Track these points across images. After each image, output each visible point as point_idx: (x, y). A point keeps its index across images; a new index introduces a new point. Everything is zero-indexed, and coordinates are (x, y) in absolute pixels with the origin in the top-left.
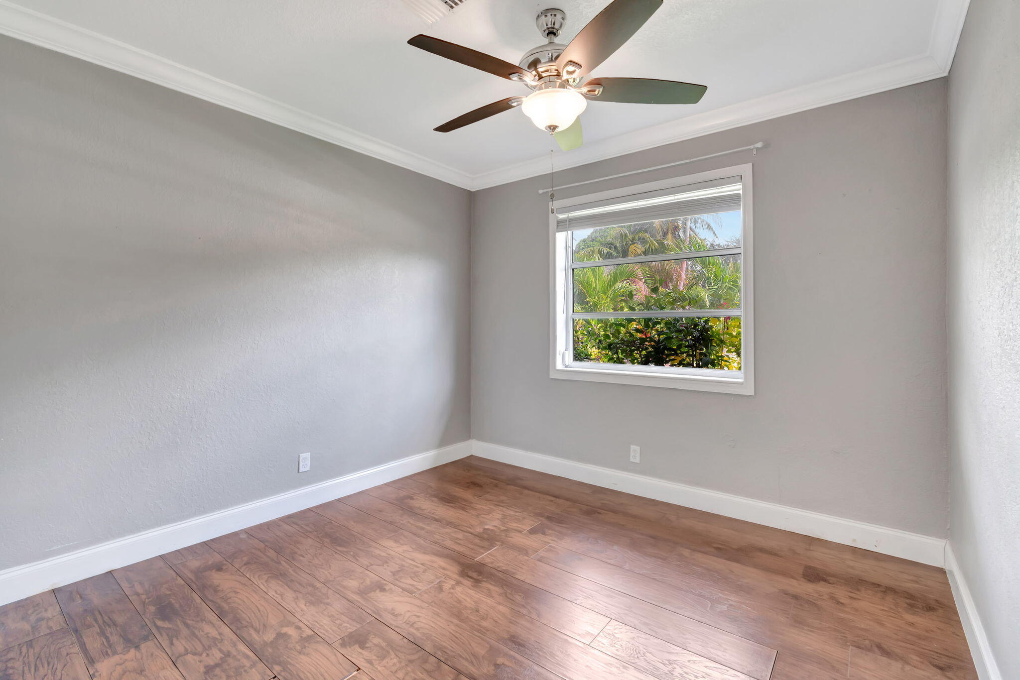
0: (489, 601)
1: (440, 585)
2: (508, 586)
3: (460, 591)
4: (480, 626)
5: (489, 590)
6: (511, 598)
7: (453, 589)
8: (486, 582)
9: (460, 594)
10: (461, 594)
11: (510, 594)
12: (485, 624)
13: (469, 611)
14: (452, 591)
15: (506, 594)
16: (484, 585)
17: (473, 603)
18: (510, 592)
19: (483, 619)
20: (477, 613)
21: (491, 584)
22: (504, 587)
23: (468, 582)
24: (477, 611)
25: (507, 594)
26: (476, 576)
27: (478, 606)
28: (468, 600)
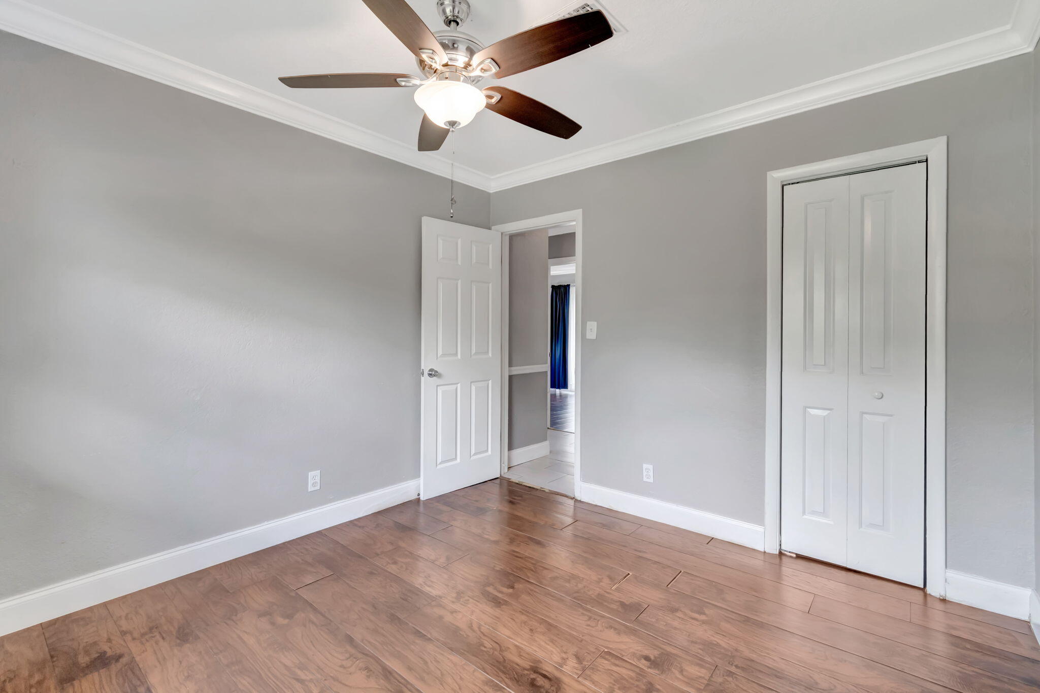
0: (518, 641)
1: (582, 664)
2: (497, 661)
3: (554, 656)
4: (528, 616)
5: (520, 656)
6: (495, 645)
7: (563, 659)
8: (525, 669)
9: (554, 650)
10: (552, 651)
11: (496, 650)
12: (524, 618)
13: (538, 630)
14: (564, 656)
15: (501, 650)
16: (526, 664)
17: (537, 639)
18: (496, 653)
19: (525, 623)
20: (531, 628)
21: (518, 665)
22: (502, 660)
23: (547, 669)
24: (531, 630)
25: (499, 650)
26: (538, 679)
27: (532, 636)
28: (543, 643)
